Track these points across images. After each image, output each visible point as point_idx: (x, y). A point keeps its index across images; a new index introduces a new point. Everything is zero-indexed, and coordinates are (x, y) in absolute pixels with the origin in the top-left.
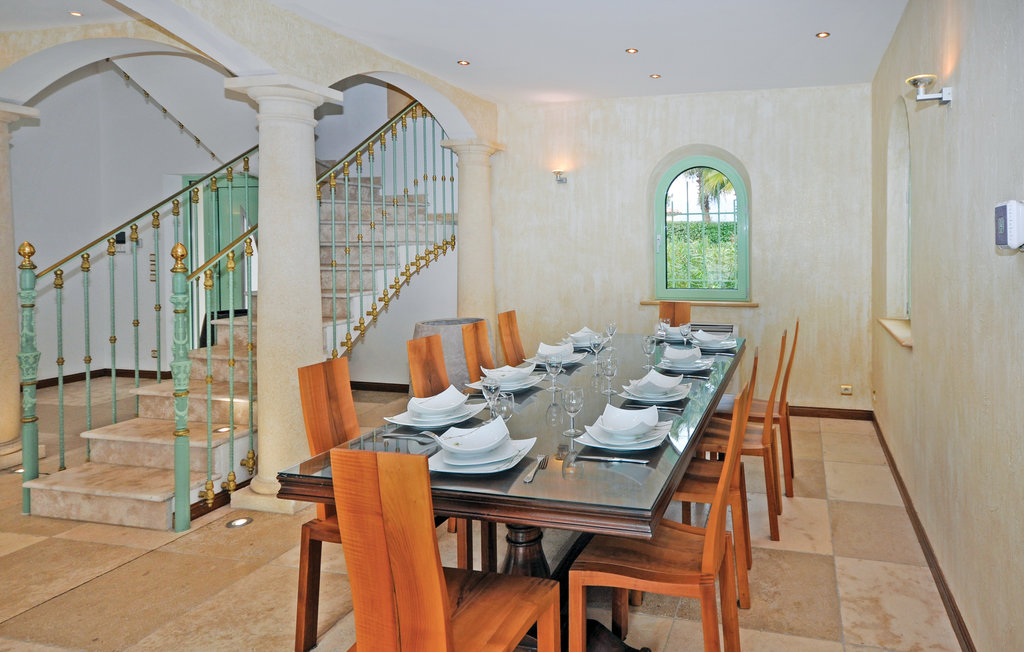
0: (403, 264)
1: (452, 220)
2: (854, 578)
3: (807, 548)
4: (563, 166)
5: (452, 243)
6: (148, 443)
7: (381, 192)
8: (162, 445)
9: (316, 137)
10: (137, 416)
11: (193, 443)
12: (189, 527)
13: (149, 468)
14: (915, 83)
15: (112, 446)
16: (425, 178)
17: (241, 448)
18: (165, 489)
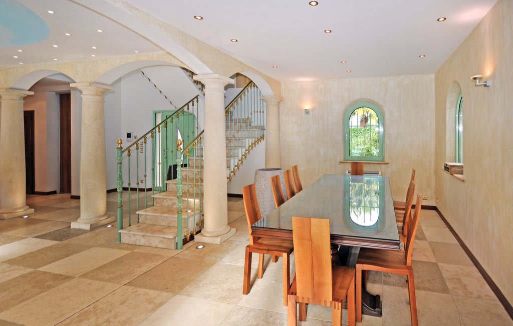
0: (247, 146)
1: (262, 128)
2: (447, 271)
3: (425, 260)
4: (308, 106)
5: (263, 137)
6: (162, 216)
7: (233, 117)
8: (167, 217)
9: (225, 97)
10: (153, 205)
11: (183, 217)
12: (182, 249)
13: (162, 226)
14: (475, 79)
15: (148, 217)
16: (254, 112)
17: (197, 218)
18: (173, 234)
